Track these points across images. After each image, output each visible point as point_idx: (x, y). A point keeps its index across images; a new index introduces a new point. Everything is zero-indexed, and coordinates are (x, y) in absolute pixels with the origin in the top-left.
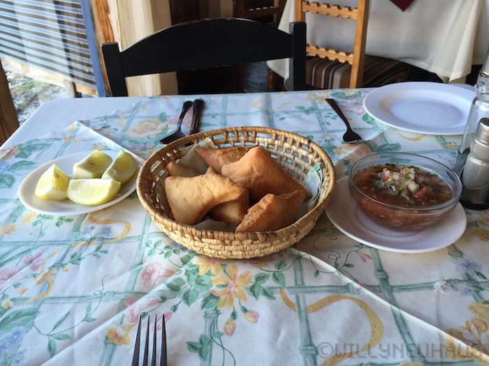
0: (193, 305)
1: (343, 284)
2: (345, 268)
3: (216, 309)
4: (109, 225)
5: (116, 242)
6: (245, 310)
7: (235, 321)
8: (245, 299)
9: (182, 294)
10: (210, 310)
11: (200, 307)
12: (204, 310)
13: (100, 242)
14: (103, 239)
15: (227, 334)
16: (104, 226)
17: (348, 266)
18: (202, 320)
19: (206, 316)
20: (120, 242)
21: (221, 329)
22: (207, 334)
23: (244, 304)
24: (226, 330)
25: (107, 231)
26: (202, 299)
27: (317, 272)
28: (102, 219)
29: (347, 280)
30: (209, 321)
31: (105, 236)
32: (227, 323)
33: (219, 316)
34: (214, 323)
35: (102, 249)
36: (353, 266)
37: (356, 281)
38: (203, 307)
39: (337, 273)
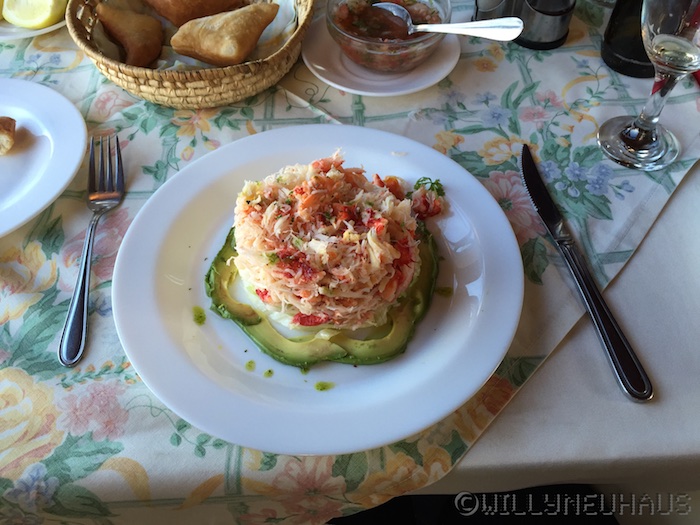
0: (150, 133)
1: (315, 116)
2: (320, 104)
3: (175, 137)
4: (57, 53)
5: (67, 72)
6: (206, 139)
7: (194, 148)
8: (208, 130)
9: (140, 123)
10: (169, 138)
11: (159, 135)
12: (163, 138)
13: (48, 72)
14: (51, 68)
15: (185, 159)
16: (52, 54)
17: (324, 101)
18: (160, 147)
19: (164, 143)
20: (71, 72)
21: (178, 154)
22: (164, 159)
23: (205, 134)
24: (183, 156)
25: (57, 59)
26: (160, 127)
27: (290, 107)
28: (50, 46)
29: (320, 113)
30: (167, 149)
31: (54, 65)
32: (186, 150)
33: (178, 144)
34: (172, 150)
35: (51, 79)
36: (329, 101)
37: (329, 114)
38: (162, 134)
39: (310, 108)
